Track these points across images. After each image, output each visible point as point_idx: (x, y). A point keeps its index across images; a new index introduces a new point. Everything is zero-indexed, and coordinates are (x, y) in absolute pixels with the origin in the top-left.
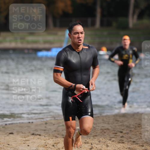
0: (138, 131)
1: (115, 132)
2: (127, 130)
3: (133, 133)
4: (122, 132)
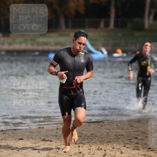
1: (130, 138)
2: (142, 136)
4: (137, 138)
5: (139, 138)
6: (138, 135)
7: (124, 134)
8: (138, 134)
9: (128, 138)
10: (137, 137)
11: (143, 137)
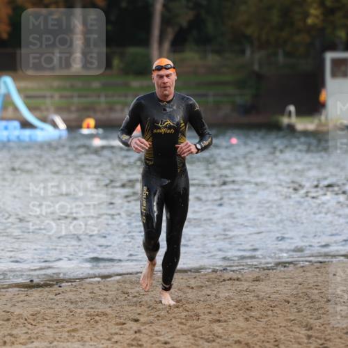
0: (175, 317)
1: (122, 321)
2: (148, 315)
3: (163, 322)
4: (136, 321)
5: (142, 319)
6: (139, 314)
7: (109, 311)
8: (139, 311)
9: (118, 320)
10: (138, 317)
11: (151, 318)
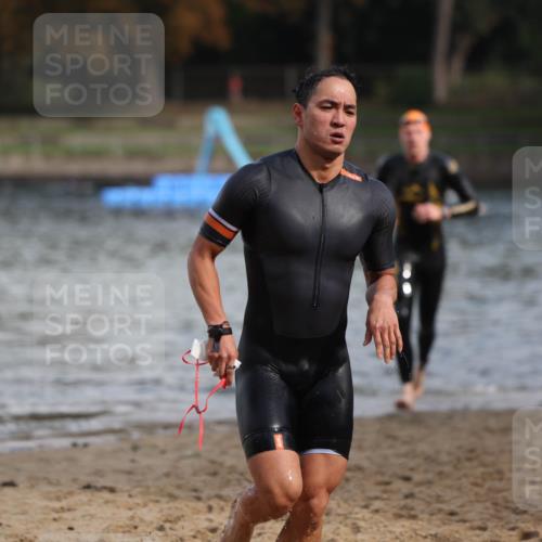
0: (465, 476)
2: (426, 471)
6: (412, 469)
8: (412, 464)
